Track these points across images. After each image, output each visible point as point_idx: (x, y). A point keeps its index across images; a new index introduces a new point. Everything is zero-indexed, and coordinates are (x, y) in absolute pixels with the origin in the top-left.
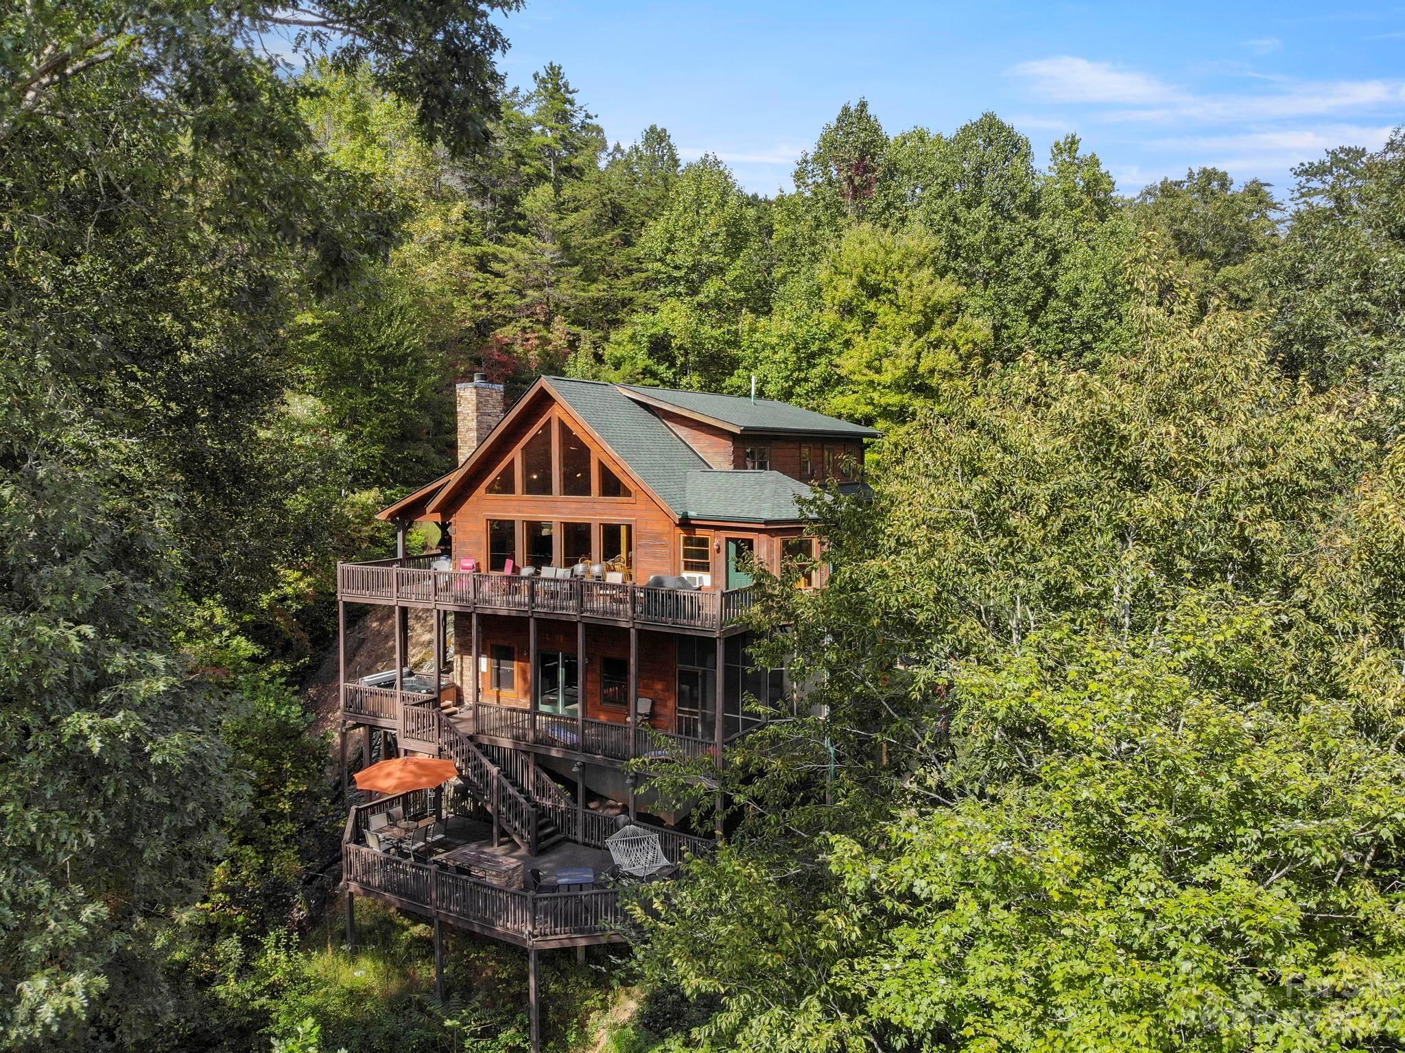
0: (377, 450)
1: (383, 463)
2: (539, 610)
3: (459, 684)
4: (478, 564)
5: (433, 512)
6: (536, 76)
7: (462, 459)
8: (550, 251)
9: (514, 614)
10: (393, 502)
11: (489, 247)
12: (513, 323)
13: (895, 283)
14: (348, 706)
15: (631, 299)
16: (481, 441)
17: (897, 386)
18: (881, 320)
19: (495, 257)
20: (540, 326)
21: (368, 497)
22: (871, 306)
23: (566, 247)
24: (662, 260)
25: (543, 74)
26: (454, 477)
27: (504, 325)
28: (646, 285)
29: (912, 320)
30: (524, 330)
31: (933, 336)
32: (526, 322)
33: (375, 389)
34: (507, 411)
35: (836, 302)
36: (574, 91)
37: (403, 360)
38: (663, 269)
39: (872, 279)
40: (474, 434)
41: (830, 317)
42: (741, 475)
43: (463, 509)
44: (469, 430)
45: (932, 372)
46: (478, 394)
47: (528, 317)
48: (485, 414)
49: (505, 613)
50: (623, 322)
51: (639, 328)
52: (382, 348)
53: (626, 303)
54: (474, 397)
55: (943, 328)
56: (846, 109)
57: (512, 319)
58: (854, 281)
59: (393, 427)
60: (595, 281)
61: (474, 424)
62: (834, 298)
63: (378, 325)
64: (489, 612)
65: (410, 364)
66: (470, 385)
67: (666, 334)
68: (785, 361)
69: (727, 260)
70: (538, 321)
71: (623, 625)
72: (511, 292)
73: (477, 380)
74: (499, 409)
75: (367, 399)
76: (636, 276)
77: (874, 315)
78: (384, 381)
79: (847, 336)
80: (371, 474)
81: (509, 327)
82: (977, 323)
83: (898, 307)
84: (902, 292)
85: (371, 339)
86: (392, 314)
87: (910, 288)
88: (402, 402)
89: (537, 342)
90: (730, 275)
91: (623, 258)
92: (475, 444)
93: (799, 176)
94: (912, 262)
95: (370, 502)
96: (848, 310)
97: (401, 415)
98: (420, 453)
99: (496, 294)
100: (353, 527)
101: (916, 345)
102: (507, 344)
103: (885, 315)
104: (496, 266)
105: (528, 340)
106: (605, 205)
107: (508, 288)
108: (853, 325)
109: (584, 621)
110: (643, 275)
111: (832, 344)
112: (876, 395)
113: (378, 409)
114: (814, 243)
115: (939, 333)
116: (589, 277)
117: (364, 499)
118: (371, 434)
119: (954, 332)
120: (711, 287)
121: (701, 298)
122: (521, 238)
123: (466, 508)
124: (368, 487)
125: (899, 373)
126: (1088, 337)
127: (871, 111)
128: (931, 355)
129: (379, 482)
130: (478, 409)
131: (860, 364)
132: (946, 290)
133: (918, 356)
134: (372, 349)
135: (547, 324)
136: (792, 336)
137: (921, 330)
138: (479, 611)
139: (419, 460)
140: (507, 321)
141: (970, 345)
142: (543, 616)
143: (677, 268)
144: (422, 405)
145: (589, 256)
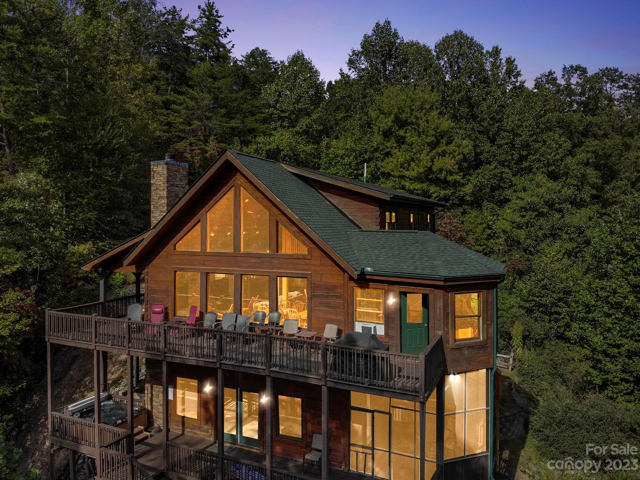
0: (93, 215)
1: (97, 224)
2: (228, 362)
3: (149, 407)
4: (166, 309)
5: (129, 265)
6: (199, 7)
7: (154, 221)
8: (207, 99)
9: (202, 364)
10: (102, 252)
11: (172, 96)
12: (184, 140)
13: (417, 118)
14: (54, 430)
15: (254, 129)
16: (170, 206)
17: (418, 179)
18: (408, 140)
19: (174, 102)
20: (201, 143)
21: (84, 248)
22: (402, 133)
23: (216, 99)
24: (274, 107)
25: (203, 6)
26: (148, 236)
27: (179, 142)
28: (265, 121)
29: (428, 140)
30: (191, 144)
31: (439, 150)
32: (192, 139)
33: (92, 173)
34: (191, 183)
35: (381, 129)
36: (221, 16)
37: (112, 152)
38: (275, 112)
39: (403, 116)
40: (164, 201)
41: (377, 139)
42: (398, 235)
43: (154, 262)
44: (160, 198)
45: (441, 170)
46: (168, 170)
47: (193, 137)
48: (173, 185)
49: (194, 363)
50: (251, 142)
51: (261, 145)
52: (97, 144)
53: (251, 131)
54: (165, 172)
55: (447, 145)
56: (378, 25)
57: (183, 138)
58: (392, 117)
59: (104, 199)
60: (233, 118)
61: (165, 193)
62: (379, 128)
63: (95, 128)
64: (178, 361)
65: (117, 156)
66: (162, 162)
67: (278, 148)
68: (350, 164)
69: (312, 108)
70: (199, 140)
71: (314, 382)
72: (183, 123)
73: (167, 159)
74: (185, 182)
75: (86, 179)
76: (258, 116)
77: (404, 138)
78: (99, 167)
79: (387, 150)
80: (89, 232)
81: (182, 143)
82: (465, 142)
83: (419, 133)
84: (422, 123)
85: (90, 137)
86: (106, 122)
87: (427, 121)
88: (111, 182)
89: (199, 151)
90: (315, 116)
91: (249, 106)
92: (165, 209)
93: (351, 63)
94: (427, 106)
95: (85, 252)
96: (387, 134)
97: (110, 191)
98: (123, 217)
99: (174, 123)
100: (72, 270)
101: (430, 154)
102: (181, 153)
103: (411, 137)
104: (174, 107)
105: (193, 150)
106: (239, 77)
107: (181, 120)
108: (392, 143)
109: (274, 375)
110: (263, 115)
111: (377, 154)
112: (407, 184)
113: (94, 187)
114: (365, 97)
115: (445, 147)
116: (229, 116)
117: (81, 250)
118: (88, 204)
119: (452, 147)
120: (304, 122)
121: (297, 128)
122: (190, 90)
123: (157, 261)
124: (86, 241)
125: (421, 170)
126: (524, 153)
127: (393, 26)
128: (440, 161)
129: (94, 238)
130: (168, 181)
131: (397, 166)
132: (446, 124)
133: (432, 160)
134: (90, 144)
135: (206, 141)
136: (352, 150)
137: (433, 146)
138: (169, 360)
139: (123, 222)
140: (180, 139)
141: (461, 155)
142: (231, 368)
143: (283, 111)
144: (125, 185)
145: (230, 104)
